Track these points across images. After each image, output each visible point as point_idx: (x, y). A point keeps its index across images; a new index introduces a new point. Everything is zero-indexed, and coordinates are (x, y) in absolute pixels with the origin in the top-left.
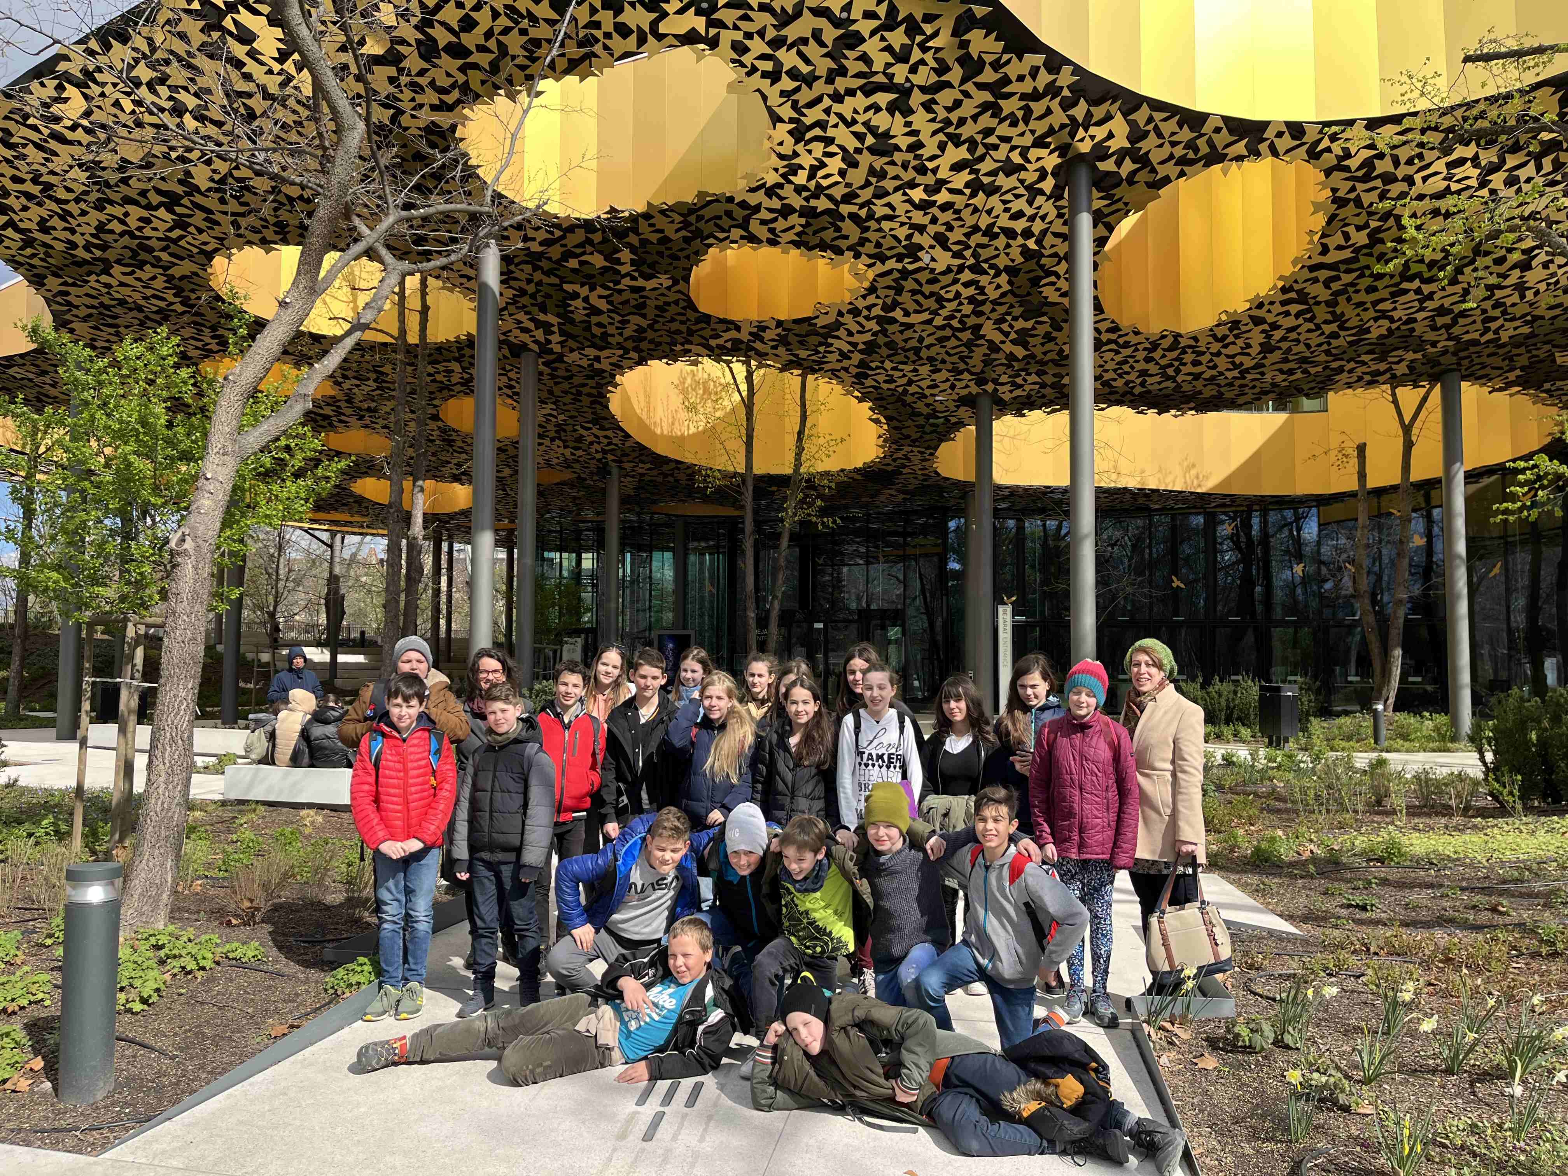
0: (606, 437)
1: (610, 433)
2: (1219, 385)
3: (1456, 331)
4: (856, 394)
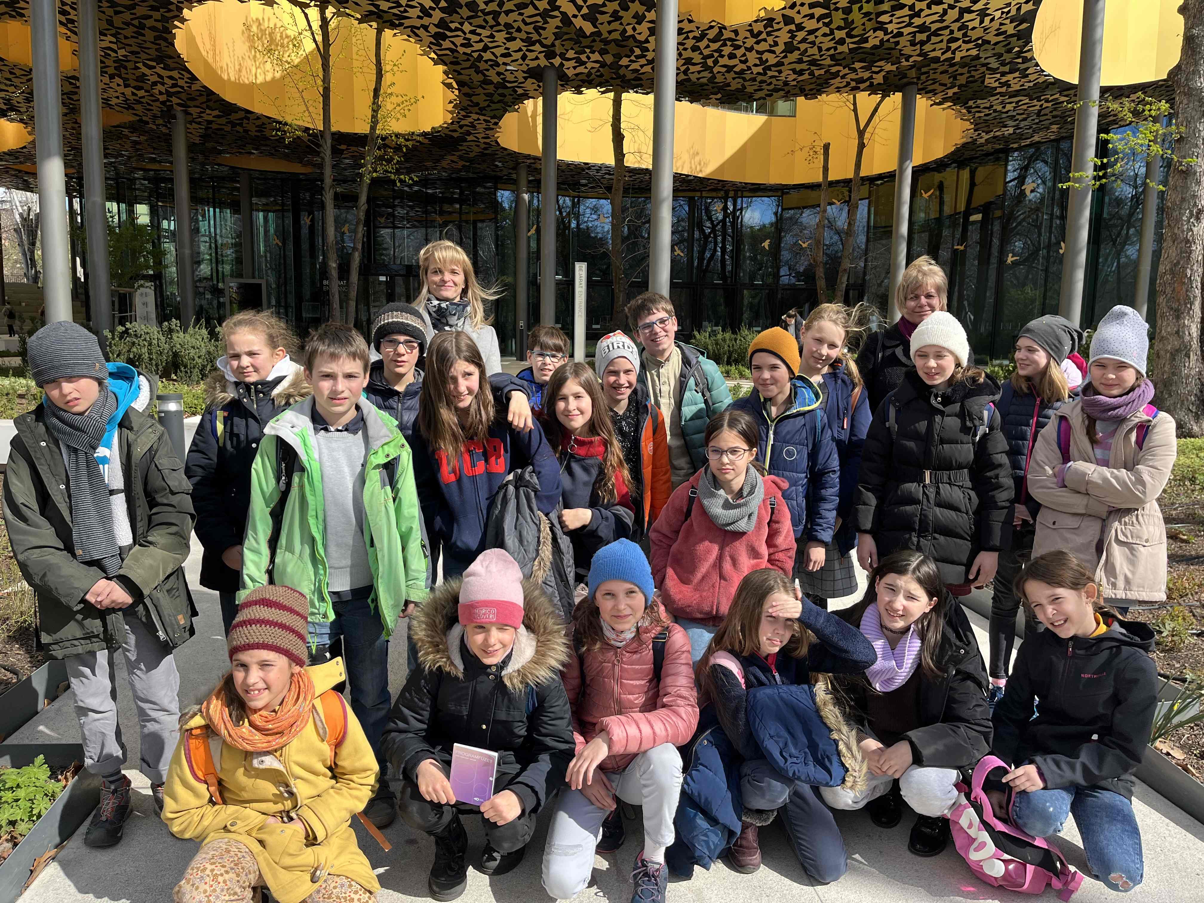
0: (171, 78)
1: (175, 74)
2: (744, 79)
3: (927, 47)
4: (433, 55)
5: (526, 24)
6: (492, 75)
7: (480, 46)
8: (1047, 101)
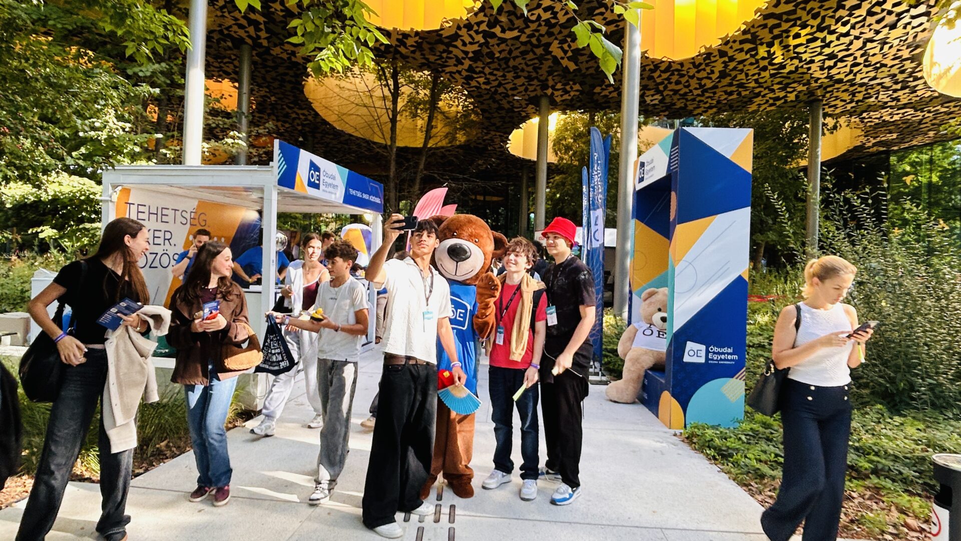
4: (465, 92)
5: (527, 65)
6: (504, 103)
7: (496, 83)
8: (929, 112)
